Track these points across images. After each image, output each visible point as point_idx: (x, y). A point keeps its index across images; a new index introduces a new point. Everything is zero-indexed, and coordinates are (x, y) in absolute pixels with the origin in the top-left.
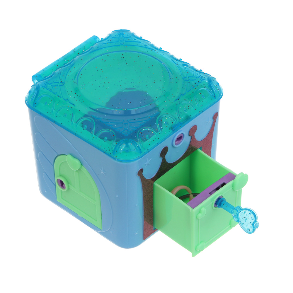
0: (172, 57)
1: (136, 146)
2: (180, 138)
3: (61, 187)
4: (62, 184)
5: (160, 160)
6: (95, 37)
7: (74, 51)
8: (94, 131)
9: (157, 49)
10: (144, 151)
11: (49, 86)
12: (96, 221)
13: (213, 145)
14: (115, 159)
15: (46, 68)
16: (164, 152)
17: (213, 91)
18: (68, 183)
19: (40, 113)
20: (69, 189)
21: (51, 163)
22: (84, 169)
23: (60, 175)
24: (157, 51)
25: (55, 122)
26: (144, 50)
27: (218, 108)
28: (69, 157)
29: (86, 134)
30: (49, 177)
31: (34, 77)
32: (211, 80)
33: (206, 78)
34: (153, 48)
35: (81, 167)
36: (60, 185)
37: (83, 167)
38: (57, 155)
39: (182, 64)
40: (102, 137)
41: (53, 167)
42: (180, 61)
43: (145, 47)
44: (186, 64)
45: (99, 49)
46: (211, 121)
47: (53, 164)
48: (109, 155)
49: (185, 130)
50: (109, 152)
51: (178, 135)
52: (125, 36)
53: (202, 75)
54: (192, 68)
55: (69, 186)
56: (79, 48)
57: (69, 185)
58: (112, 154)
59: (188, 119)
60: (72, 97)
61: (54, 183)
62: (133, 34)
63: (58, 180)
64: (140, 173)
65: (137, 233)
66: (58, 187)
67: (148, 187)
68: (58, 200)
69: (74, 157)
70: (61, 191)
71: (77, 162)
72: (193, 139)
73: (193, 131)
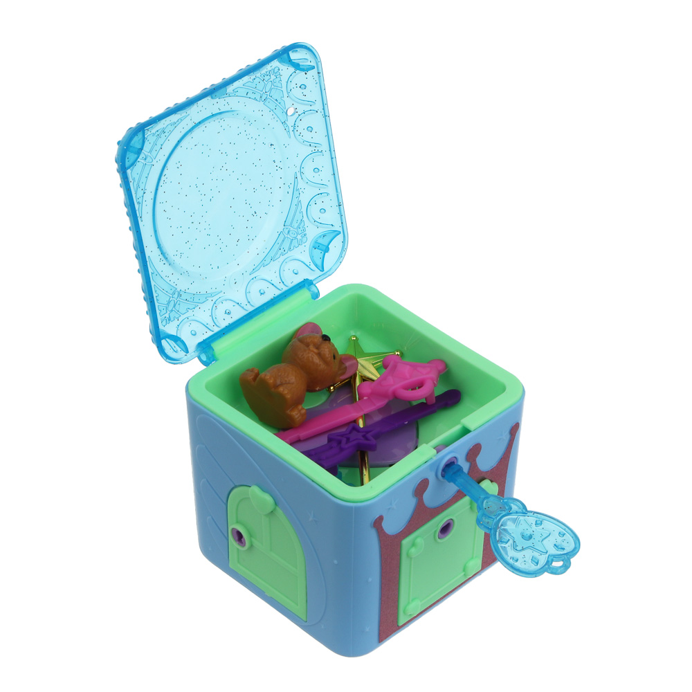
3: (238, 542)
4: (239, 537)
5: (413, 502)
16: (422, 487)
18: (251, 536)
20: (252, 546)
21: (222, 501)
22: (279, 512)
23: (238, 522)
28: (255, 489)
30: (216, 524)
35: (275, 509)
36: (237, 538)
37: (279, 509)
38: (233, 486)
41: (225, 506)
46: (506, 437)
47: (225, 502)
49: (459, 450)
51: (446, 460)
55: (251, 541)
57: (253, 539)
61: (226, 535)
63: (233, 529)
64: (378, 523)
65: (367, 630)
66: (233, 542)
67: (391, 550)
68: (231, 566)
69: (264, 490)
70: (238, 549)
71: (268, 498)
72: (473, 468)
73: (474, 453)
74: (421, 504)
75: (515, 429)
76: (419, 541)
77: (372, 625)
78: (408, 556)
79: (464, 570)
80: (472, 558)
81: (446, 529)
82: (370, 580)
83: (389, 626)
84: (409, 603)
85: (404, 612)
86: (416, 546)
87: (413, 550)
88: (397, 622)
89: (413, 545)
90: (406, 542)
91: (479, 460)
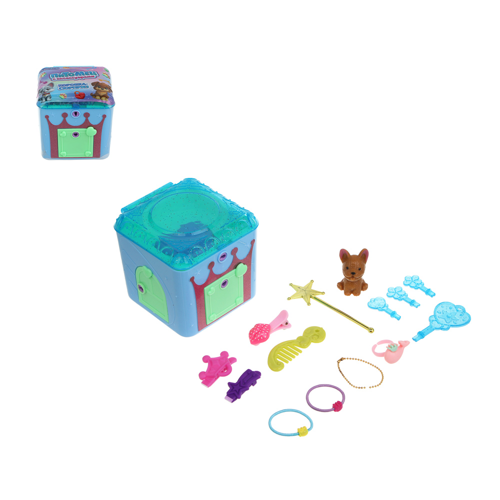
0: (224, 198)
1: (188, 259)
2: (224, 256)
3: (141, 291)
4: (141, 288)
5: (208, 271)
6: (171, 183)
7: (154, 192)
8: (159, 248)
9: (213, 192)
10: (194, 263)
11: (131, 216)
12: (165, 317)
13: (252, 264)
14: (172, 268)
15: (132, 204)
16: (211, 265)
17: (250, 222)
18: (145, 288)
19: (124, 235)
22: (154, 276)
23: (140, 282)
24: (213, 193)
25: (133, 241)
26: (203, 192)
27: (254, 235)
28: (144, 267)
29: (154, 250)
30: (133, 284)
31: (122, 210)
32: (249, 215)
33: (246, 213)
34: (211, 191)
35: (152, 275)
37: (154, 275)
38: (137, 267)
39: (230, 202)
40: (164, 252)
41: (135, 276)
42: (230, 201)
43: (205, 190)
44: (232, 203)
45: (171, 191)
46: (249, 246)
47: (135, 274)
48: (169, 265)
49: (228, 250)
50: (169, 263)
51: (221, 254)
52: (192, 182)
53: (243, 211)
54: (237, 206)
55: (146, 291)
56: (157, 191)
58: (170, 265)
59: (230, 242)
60: (146, 223)
62: (198, 182)
63: (139, 285)
64: (192, 280)
66: (139, 291)
67: (199, 291)
68: (140, 301)
69: (148, 267)
70: (142, 294)
71: (150, 271)
72: (235, 258)
73: (234, 251)
74: (211, 272)
75: (253, 242)
76: (212, 288)
77: (195, 324)
78: (208, 295)
79: (235, 302)
80: (239, 297)
81: (224, 284)
82: (191, 304)
83: (202, 324)
84: (211, 315)
85: (209, 319)
86: (211, 291)
87: (210, 293)
88: (206, 323)
90: (206, 289)
91: (237, 254)
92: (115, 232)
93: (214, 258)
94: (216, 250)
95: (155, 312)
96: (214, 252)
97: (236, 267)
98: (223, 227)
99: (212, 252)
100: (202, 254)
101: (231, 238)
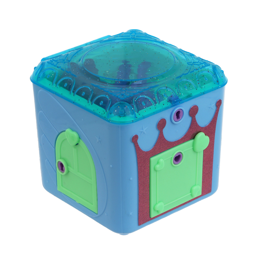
1: (131, 110)
3: (61, 171)
4: (61, 166)
10: (139, 117)
12: (93, 204)
14: (109, 121)
16: (161, 125)
18: (68, 165)
20: (68, 172)
21: (53, 146)
22: (82, 143)
23: (61, 157)
25: (55, 93)
27: (222, 94)
28: (68, 130)
30: (50, 164)
33: (211, 65)
35: (79, 141)
36: (60, 168)
37: (81, 140)
38: (58, 134)
41: (54, 149)
46: (214, 108)
47: (54, 146)
49: (185, 107)
51: (176, 110)
55: (68, 169)
57: (69, 167)
58: (106, 117)
59: (190, 97)
61: (55, 170)
63: (59, 162)
64: (135, 139)
65: (131, 214)
66: (58, 171)
67: (143, 161)
68: (59, 189)
69: (73, 130)
70: (62, 175)
71: (75, 134)
72: (194, 123)
73: (194, 111)
74: (161, 137)
75: (219, 104)
76: (161, 160)
78: (155, 170)
79: (191, 192)
80: (196, 185)
81: (178, 158)
84: (157, 203)
87: (158, 166)
89: (158, 163)
90: (153, 160)
91: (197, 117)
92: (32, 83)
93: (166, 115)
94: (169, 104)
95: (79, 200)
96: (166, 106)
97: (193, 137)
98: (180, 77)
99: (164, 106)
100: (151, 107)
101: (189, 92)
